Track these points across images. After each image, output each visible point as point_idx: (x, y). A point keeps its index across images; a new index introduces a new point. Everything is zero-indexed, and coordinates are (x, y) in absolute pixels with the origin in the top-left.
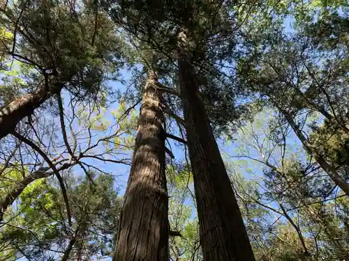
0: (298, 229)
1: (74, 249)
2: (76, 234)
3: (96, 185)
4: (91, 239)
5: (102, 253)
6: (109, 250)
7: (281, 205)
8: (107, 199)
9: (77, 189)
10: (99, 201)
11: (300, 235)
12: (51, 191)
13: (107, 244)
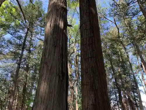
0: (118, 29)
1: (29, 33)
2: (29, 27)
3: (34, 6)
4: (35, 29)
5: (41, 35)
6: (44, 34)
7: (114, 19)
8: (40, 13)
9: (26, 6)
10: (37, 13)
11: (119, 31)
12: (14, 7)
13: (43, 31)
